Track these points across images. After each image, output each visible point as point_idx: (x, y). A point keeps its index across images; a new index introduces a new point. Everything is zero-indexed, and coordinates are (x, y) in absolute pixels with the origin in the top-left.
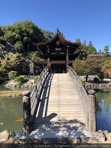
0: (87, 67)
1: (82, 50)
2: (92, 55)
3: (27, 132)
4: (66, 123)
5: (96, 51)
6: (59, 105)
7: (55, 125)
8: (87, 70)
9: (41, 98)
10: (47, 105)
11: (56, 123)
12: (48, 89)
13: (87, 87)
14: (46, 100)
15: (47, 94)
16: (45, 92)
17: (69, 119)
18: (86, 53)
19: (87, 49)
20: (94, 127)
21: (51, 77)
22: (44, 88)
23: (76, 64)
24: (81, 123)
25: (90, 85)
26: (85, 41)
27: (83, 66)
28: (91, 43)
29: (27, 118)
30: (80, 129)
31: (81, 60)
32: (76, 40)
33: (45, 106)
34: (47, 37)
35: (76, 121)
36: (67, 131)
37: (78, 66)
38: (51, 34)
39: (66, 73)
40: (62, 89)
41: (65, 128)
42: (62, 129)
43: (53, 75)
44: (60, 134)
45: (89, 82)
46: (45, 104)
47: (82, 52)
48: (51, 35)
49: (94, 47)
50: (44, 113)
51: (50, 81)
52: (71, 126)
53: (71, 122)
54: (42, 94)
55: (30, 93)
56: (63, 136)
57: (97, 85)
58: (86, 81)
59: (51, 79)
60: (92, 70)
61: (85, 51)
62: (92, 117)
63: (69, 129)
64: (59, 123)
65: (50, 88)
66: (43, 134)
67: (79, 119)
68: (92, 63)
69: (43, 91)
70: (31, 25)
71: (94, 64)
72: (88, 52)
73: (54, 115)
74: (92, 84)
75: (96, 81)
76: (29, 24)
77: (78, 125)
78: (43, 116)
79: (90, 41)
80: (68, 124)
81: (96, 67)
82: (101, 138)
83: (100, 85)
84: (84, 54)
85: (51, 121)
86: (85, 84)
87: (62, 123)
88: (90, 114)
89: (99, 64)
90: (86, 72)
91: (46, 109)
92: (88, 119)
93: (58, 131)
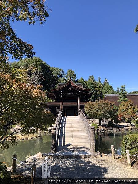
0: (99, 110)
1: (96, 89)
2: (108, 95)
3: (54, 152)
4: (77, 148)
5: (113, 90)
6: (73, 139)
7: (70, 149)
8: (100, 113)
9: (59, 135)
10: (64, 139)
11: (71, 149)
12: (64, 129)
13: (100, 131)
14: (63, 136)
15: (63, 132)
16: (62, 131)
17: (80, 147)
18: (101, 92)
19: (103, 88)
20: (95, 149)
21: (65, 119)
22: (60, 128)
23: (88, 106)
24: (87, 149)
25: (104, 129)
26: (100, 79)
27: (95, 108)
28: (106, 80)
29: (54, 143)
30: (86, 151)
31: (94, 102)
32: (89, 77)
33: (63, 140)
34: (56, 75)
35: (84, 148)
36: (78, 152)
37: (91, 109)
38: (61, 71)
39: (77, 115)
40: (74, 129)
41: (77, 151)
42: (75, 151)
43: (66, 118)
44: (74, 153)
45: (103, 126)
46: (63, 138)
47: (96, 91)
48: (61, 73)
49: (110, 85)
50: (63, 143)
51: (64, 122)
52: (81, 150)
53: (81, 148)
54: (60, 132)
55: (56, 128)
56: (75, 154)
57: (111, 130)
58: (100, 125)
59: (65, 121)
60: (104, 113)
61: (100, 90)
62: (93, 143)
63: (79, 151)
64: (73, 149)
65: (65, 128)
66: (64, 153)
67: (86, 147)
68: (105, 106)
69: (60, 130)
70: (40, 63)
71: (107, 106)
72: (103, 91)
73: (70, 144)
74: (105, 129)
75: (110, 125)
76: (37, 61)
77: (85, 149)
78: (63, 145)
79: (106, 79)
80: (79, 149)
81: (109, 110)
82: (98, 155)
83: (115, 129)
84: (99, 93)
85: (68, 147)
86: (98, 128)
87: (75, 149)
88: (92, 141)
89: (112, 107)
90: (99, 115)
91: (64, 142)
92: (91, 144)
93: (73, 152)
